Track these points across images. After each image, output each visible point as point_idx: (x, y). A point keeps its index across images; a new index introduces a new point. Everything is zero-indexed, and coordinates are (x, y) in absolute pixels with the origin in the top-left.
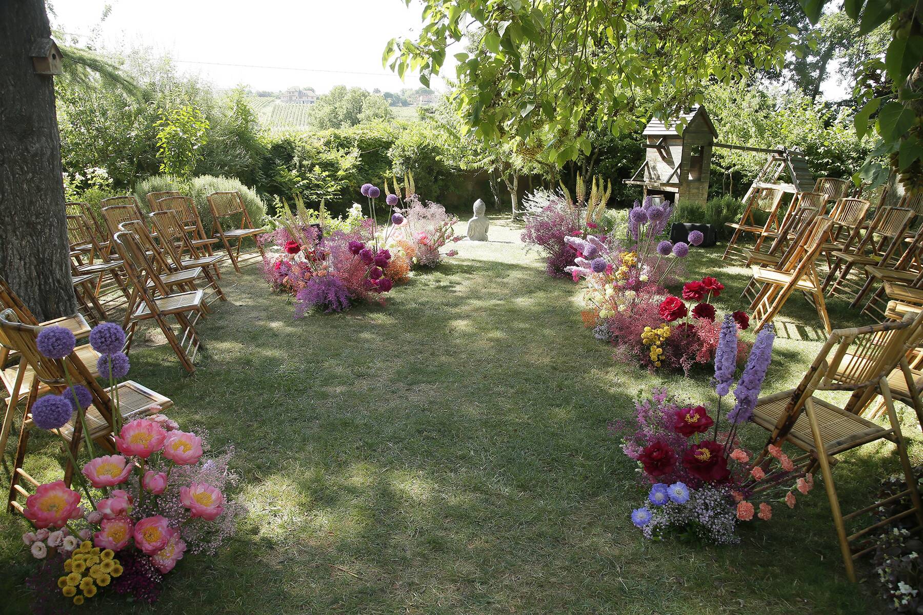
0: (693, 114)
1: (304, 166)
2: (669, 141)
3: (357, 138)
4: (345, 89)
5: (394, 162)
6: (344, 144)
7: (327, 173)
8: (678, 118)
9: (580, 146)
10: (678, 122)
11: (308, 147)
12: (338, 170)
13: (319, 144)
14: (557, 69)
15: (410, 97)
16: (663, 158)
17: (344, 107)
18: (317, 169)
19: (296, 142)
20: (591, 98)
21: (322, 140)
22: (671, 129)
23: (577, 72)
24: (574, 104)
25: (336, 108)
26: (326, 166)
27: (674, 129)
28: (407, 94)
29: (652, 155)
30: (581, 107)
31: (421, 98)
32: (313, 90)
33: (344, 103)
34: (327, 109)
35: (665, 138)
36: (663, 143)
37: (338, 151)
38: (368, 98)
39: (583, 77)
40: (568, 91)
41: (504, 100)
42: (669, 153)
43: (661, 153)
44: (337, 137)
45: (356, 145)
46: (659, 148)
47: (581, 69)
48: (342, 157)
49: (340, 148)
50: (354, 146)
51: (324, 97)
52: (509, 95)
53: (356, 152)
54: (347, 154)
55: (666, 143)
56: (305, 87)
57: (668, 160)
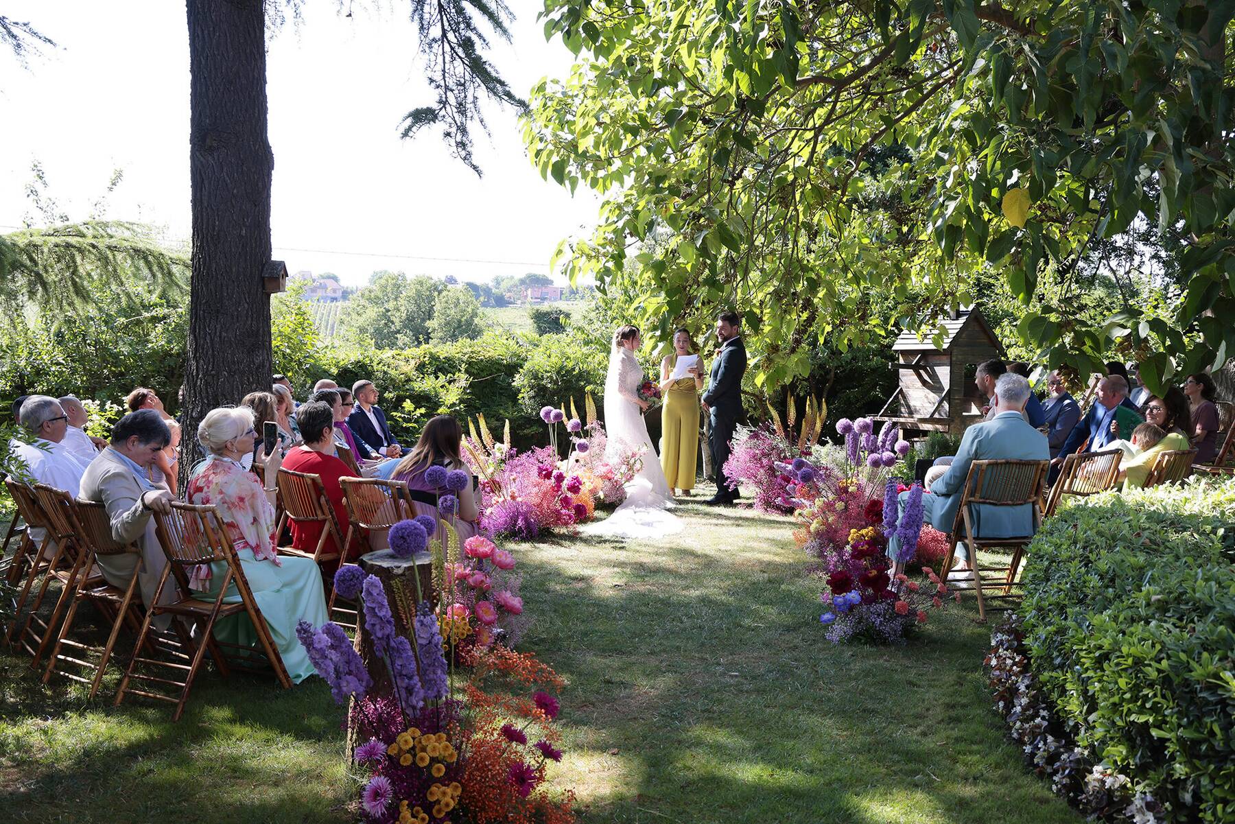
0: (963, 320)
1: (386, 400)
2: (932, 360)
3: (465, 358)
4: (404, 279)
5: (520, 396)
6: (444, 367)
7: (423, 410)
8: (934, 325)
9: (796, 366)
10: (936, 332)
11: (393, 372)
12: (437, 405)
13: (409, 369)
14: (762, 270)
15: (509, 291)
16: (924, 383)
17: (403, 309)
18: (408, 405)
19: (374, 364)
20: (808, 304)
21: (413, 363)
22: (926, 341)
23: (788, 272)
24: (785, 311)
25: (388, 311)
26: (421, 399)
27: (930, 341)
28: (504, 285)
29: (908, 380)
30: (794, 316)
31: (529, 292)
32: (335, 278)
33: (402, 301)
34: (372, 312)
35: (925, 353)
36: (923, 362)
37: (437, 378)
38: (444, 293)
39: (797, 279)
40: (777, 295)
41: (697, 309)
42: (934, 376)
43: (920, 376)
44: (434, 358)
45: (463, 370)
46: (916, 368)
47: (793, 269)
48: (442, 387)
49: (440, 374)
50: (460, 371)
51: (367, 293)
52: (703, 304)
53: (463, 379)
54: (450, 382)
55: (926, 361)
56: (322, 273)
57: (935, 386)
